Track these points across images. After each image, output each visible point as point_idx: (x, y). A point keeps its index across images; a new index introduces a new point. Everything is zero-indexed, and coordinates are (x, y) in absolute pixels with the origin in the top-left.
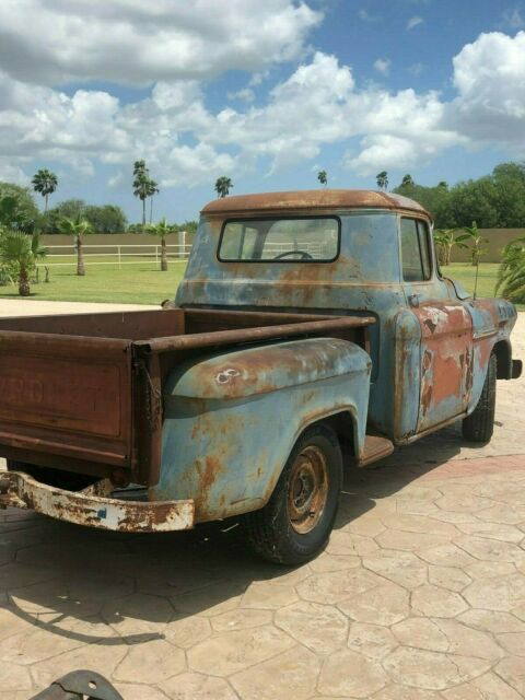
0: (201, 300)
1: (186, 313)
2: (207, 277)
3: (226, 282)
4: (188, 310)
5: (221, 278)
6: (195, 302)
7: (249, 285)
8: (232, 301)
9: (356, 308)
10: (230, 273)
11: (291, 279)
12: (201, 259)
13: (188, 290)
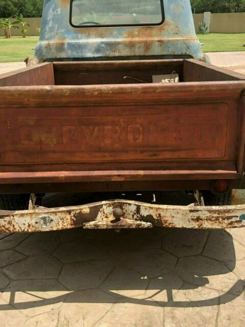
0: (63, 55)
1: (54, 65)
2: (65, 38)
3: (83, 41)
4: (55, 63)
5: (78, 38)
6: (58, 57)
7: (102, 43)
8: (89, 55)
9: (180, 54)
10: (84, 35)
11: (132, 37)
12: (57, 26)
13: (51, 49)
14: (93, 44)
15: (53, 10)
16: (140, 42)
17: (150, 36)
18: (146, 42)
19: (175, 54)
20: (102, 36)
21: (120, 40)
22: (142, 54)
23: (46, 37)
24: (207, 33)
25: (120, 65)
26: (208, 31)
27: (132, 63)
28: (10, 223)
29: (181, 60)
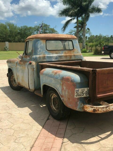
2: (45, 54)
3: (51, 55)
5: (49, 54)
7: (58, 56)
8: (54, 60)
10: (51, 53)
11: (66, 54)
12: (42, 50)
13: (41, 58)
14: (55, 56)
15: (40, 44)
16: (68, 56)
17: (71, 54)
18: (70, 56)
19: (78, 59)
20: (57, 54)
21: (62, 55)
22: (69, 59)
27: (67, 63)
29: (81, 61)
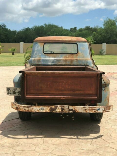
0: (40, 63)
1: (36, 67)
2: (41, 57)
3: (48, 59)
4: (36, 66)
5: (46, 58)
6: (38, 64)
7: (55, 59)
8: (50, 64)
9: (84, 64)
10: (48, 56)
11: (66, 58)
12: (38, 53)
13: (35, 61)
14: (51, 60)
15: (37, 47)
16: (69, 60)
17: (73, 58)
18: (71, 60)
19: (82, 64)
20: (55, 57)
21: (61, 59)
22: (70, 64)
23: (34, 56)
24: (104, 55)
25: (61, 67)
26: (105, 54)
27: (66, 67)
28: (32, 109)
29: (84, 67)
